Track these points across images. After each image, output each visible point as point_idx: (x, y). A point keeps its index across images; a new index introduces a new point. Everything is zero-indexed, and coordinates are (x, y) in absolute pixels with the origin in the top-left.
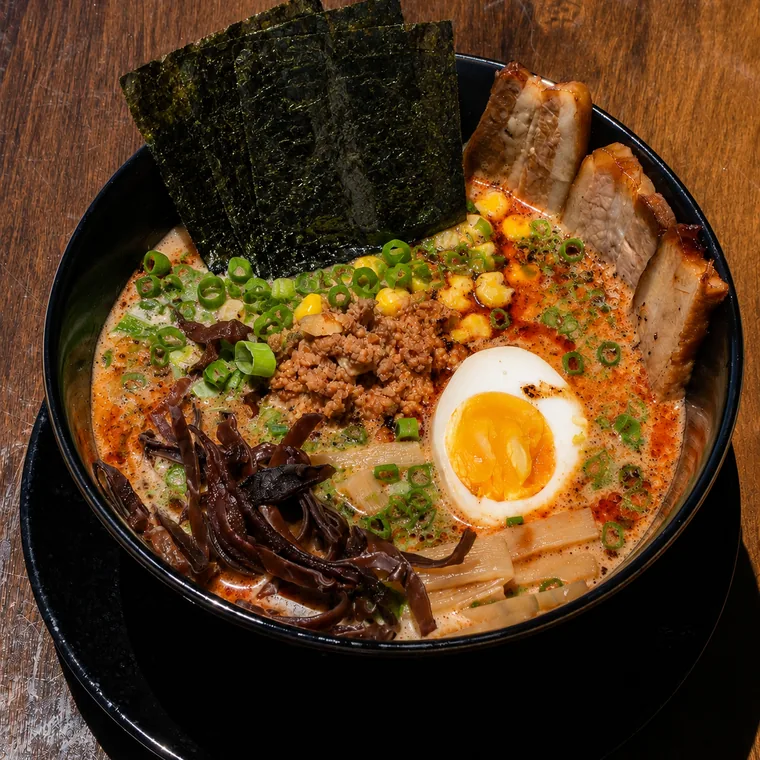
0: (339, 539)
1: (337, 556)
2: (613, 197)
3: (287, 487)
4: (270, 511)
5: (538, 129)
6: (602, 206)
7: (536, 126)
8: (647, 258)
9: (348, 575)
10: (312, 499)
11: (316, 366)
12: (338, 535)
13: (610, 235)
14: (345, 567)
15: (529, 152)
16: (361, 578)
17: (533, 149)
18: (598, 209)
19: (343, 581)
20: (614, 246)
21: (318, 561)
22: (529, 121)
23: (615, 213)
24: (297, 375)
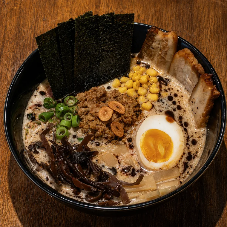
0: (100, 175)
1: (98, 181)
2: (185, 65)
3: (83, 158)
4: (78, 165)
5: (162, 46)
6: (181, 68)
7: (161, 45)
8: (195, 84)
9: (101, 187)
10: (91, 162)
11: (93, 121)
12: (99, 174)
13: (184, 76)
14: (101, 185)
15: (159, 53)
16: (105, 188)
17: (160, 52)
18: (180, 69)
19: (100, 189)
20: (185, 80)
21: (92, 182)
22: (159, 44)
23: (185, 70)
24: (87, 123)
